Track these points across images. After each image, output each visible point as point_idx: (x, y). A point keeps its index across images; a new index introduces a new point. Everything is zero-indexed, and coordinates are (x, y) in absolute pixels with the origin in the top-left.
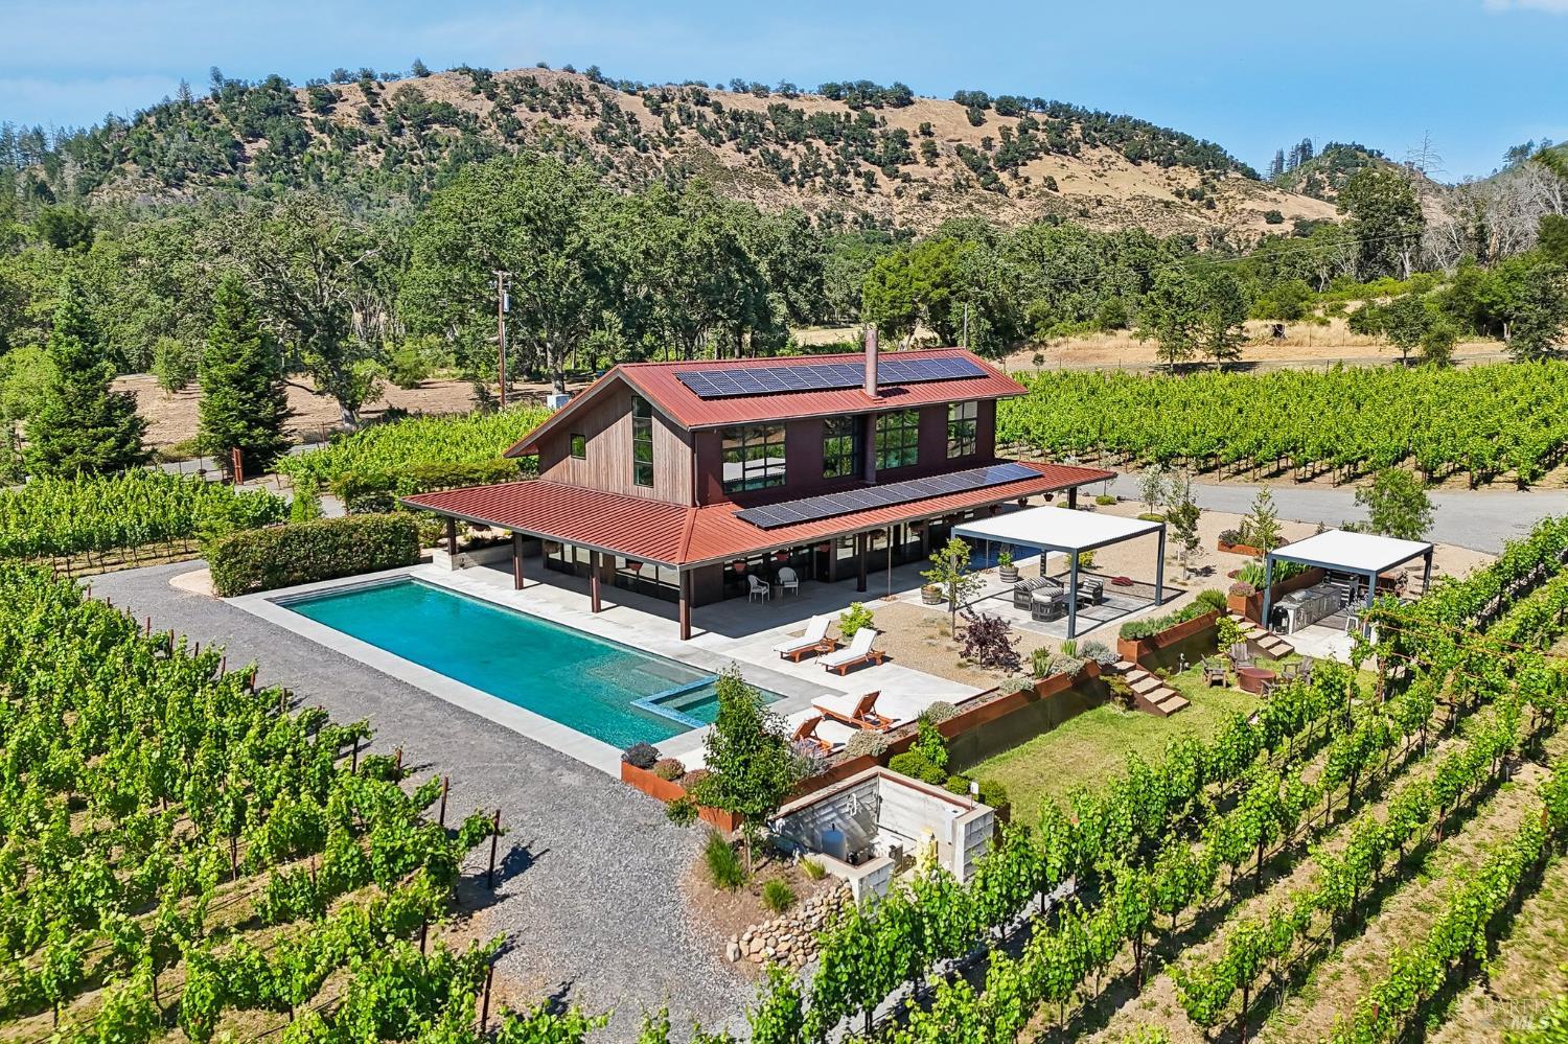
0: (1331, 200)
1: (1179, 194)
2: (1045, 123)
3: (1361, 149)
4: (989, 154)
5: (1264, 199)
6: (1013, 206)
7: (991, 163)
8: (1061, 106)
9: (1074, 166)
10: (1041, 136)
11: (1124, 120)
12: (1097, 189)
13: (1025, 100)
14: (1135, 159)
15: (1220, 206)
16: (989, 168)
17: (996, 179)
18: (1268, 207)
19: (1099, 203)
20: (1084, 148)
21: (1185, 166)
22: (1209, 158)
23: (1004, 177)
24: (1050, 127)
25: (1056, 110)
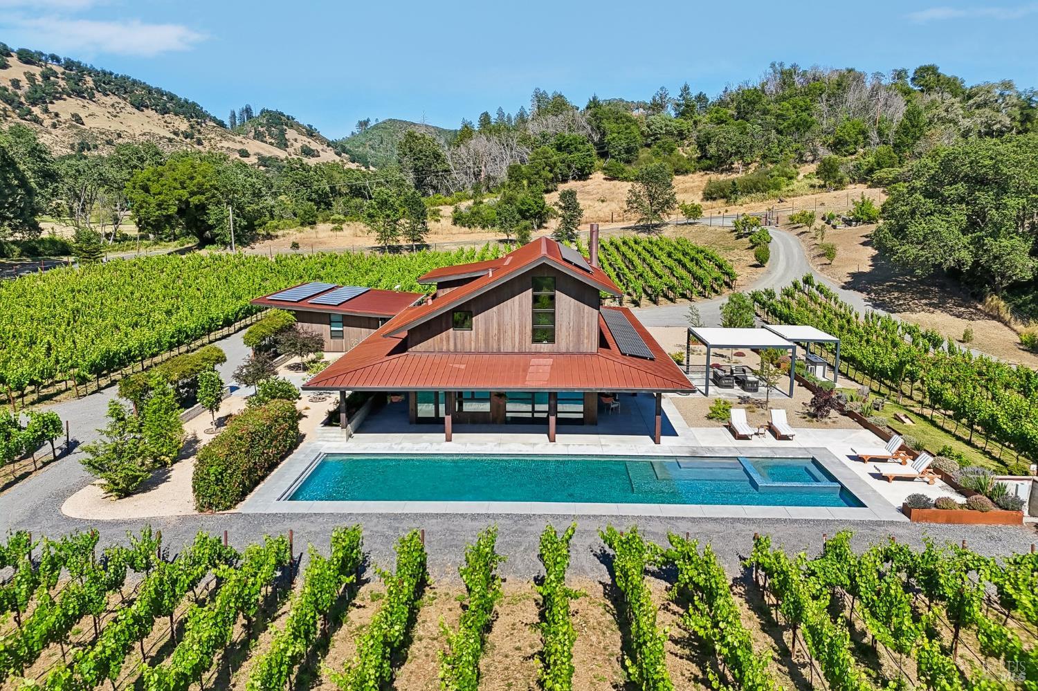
0: (271, 144)
1: (176, 134)
2: (63, 73)
3: (282, 114)
4: (19, 92)
5: (234, 141)
6: (51, 134)
7: (23, 100)
8: (72, 62)
9: (93, 107)
10: (62, 83)
11: (124, 78)
12: (114, 126)
13: (42, 54)
14: (139, 106)
15: (206, 143)
16: (21, 103)
17: (30, 112)
18: (239, 147)
19: (119, 136)
20: (98, 95)
21: (176, 115)
22: (190, 111)
23: (36, 110)
24: (68, 78)
25: (69, 65)
